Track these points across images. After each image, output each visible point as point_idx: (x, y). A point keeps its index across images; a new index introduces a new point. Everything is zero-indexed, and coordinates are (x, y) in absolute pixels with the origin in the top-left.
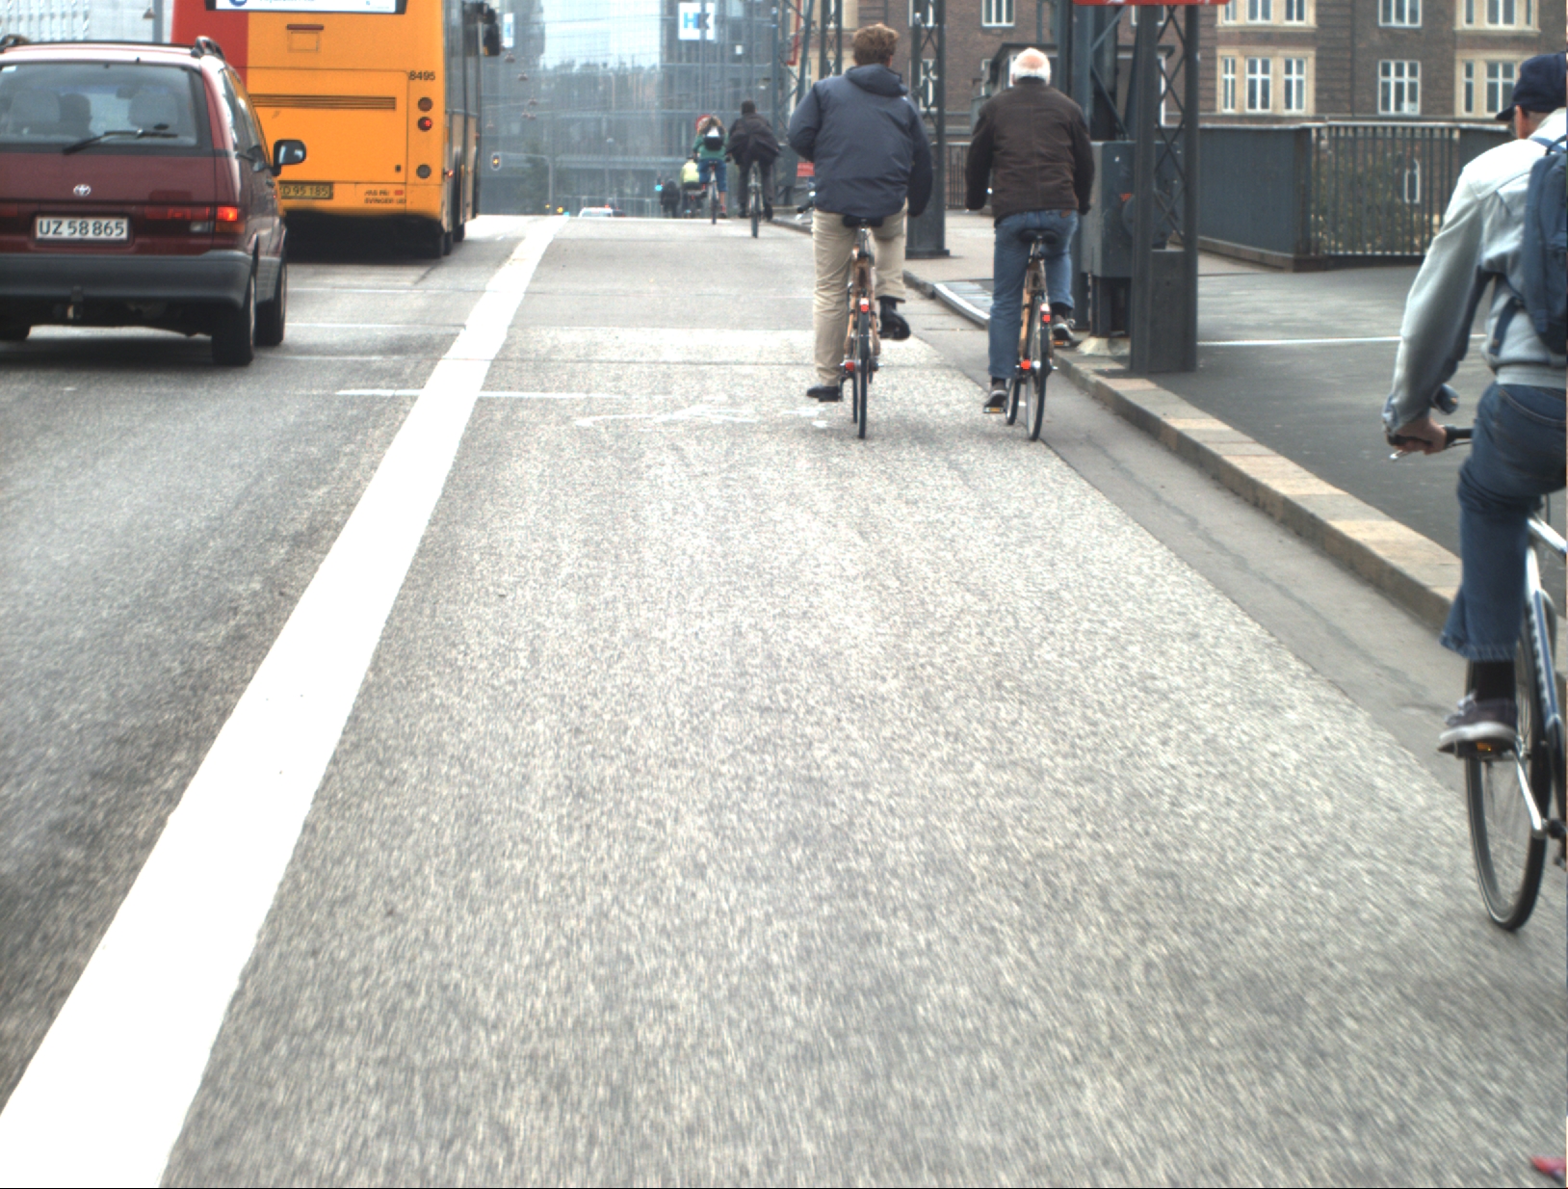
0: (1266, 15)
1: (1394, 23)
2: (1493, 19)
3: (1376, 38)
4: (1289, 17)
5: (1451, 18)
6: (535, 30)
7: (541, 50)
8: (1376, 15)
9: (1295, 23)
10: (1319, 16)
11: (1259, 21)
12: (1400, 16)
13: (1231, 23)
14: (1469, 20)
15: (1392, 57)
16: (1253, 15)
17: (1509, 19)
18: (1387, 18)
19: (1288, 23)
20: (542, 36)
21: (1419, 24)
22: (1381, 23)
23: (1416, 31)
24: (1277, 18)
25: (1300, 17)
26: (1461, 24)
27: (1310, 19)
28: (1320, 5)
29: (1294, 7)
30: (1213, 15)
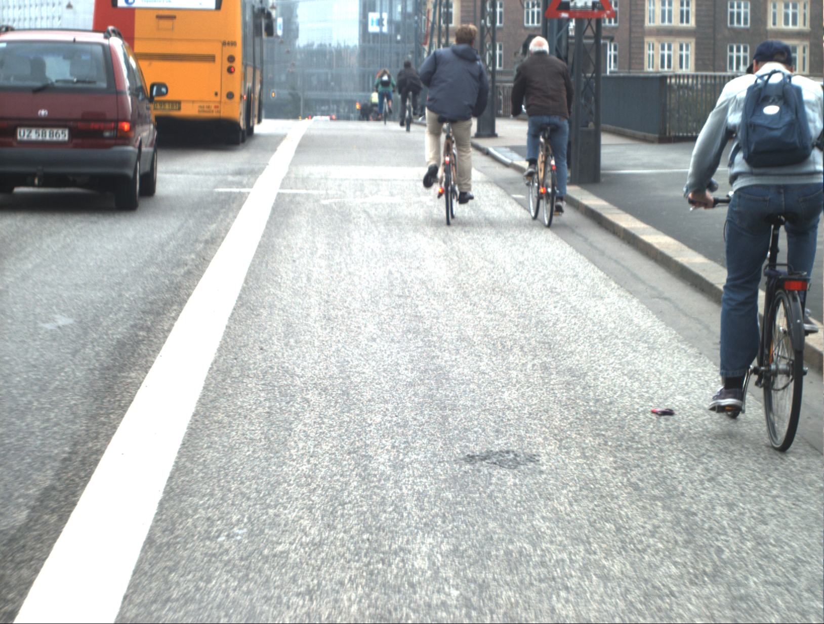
0: (670, 20)
1: (736, 25)
2: (786, 23)
3: (726, 33)
4: (682, 21)
5: (765, 23)
6: (294, 27)
8: (726, 21)
9: (685, 25)
10: (697, 22)
11: (666, 23)
12: (739, 21)
13: (652, 24)
14: (774, 24)
15: (735, 42)
16: (663, 20)
17: (795, 23)
18: (732, 22)
19: (680, 25)
21: (749, 25)
22: (729, 25)
23: (747, 30)
24: (676, 23)
25: (688, 21)
26: (770, 25)
27: (692, 23)
28: (698, 16)
29: (684, 16)
30: (643, 21)
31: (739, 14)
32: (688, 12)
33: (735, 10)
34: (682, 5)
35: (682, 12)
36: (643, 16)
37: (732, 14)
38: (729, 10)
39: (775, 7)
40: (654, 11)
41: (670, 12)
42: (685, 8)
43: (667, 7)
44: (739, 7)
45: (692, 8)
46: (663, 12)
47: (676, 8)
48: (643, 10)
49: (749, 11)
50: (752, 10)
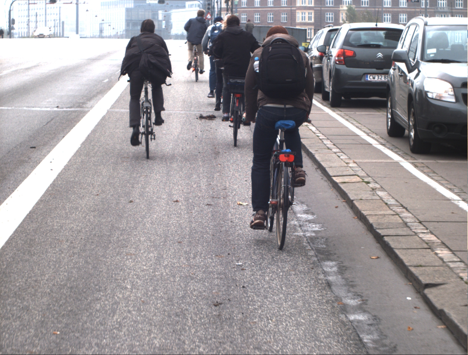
0: (305, 20)
4: (309, 20)
6: (170, 24)
7: (171, 28)
8: (325, 20)
9: (310, 21)
10: (315, 20)
11: (304, 21)
12: (330, 20)
13: (299, 21)
16: (302, 20)
18: (327, 20)
20: (172, 25)
21: (333, 21)
22: (326, 21)
24: (307, 20)
25: (311, 20)
27: (313, 21)
28: (315, 18)
29: (310, 18)
30: (295, 20)
31: (330, 17)
32: (311, 17)
33: (328, 16)
34: (309, 14)
35: (309, 17)
36: (295, 18)
37: (327, 17)
38: (326, 16)
39: (342, 15)
40: (299, 17)
41: (305, 17)
42: (310, 15)
43: (303, 15)
44: (330, 15)
45: (313, 15)
46: (302, 17)
47: (307, 15)
48: (295, 16)
49: (333, 16)
50: (335, 16)
